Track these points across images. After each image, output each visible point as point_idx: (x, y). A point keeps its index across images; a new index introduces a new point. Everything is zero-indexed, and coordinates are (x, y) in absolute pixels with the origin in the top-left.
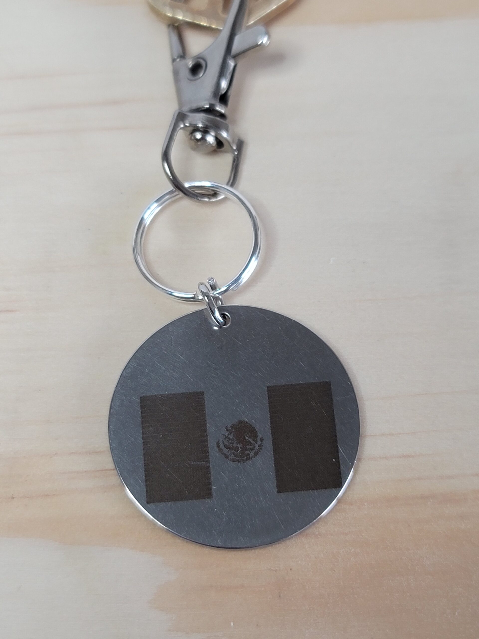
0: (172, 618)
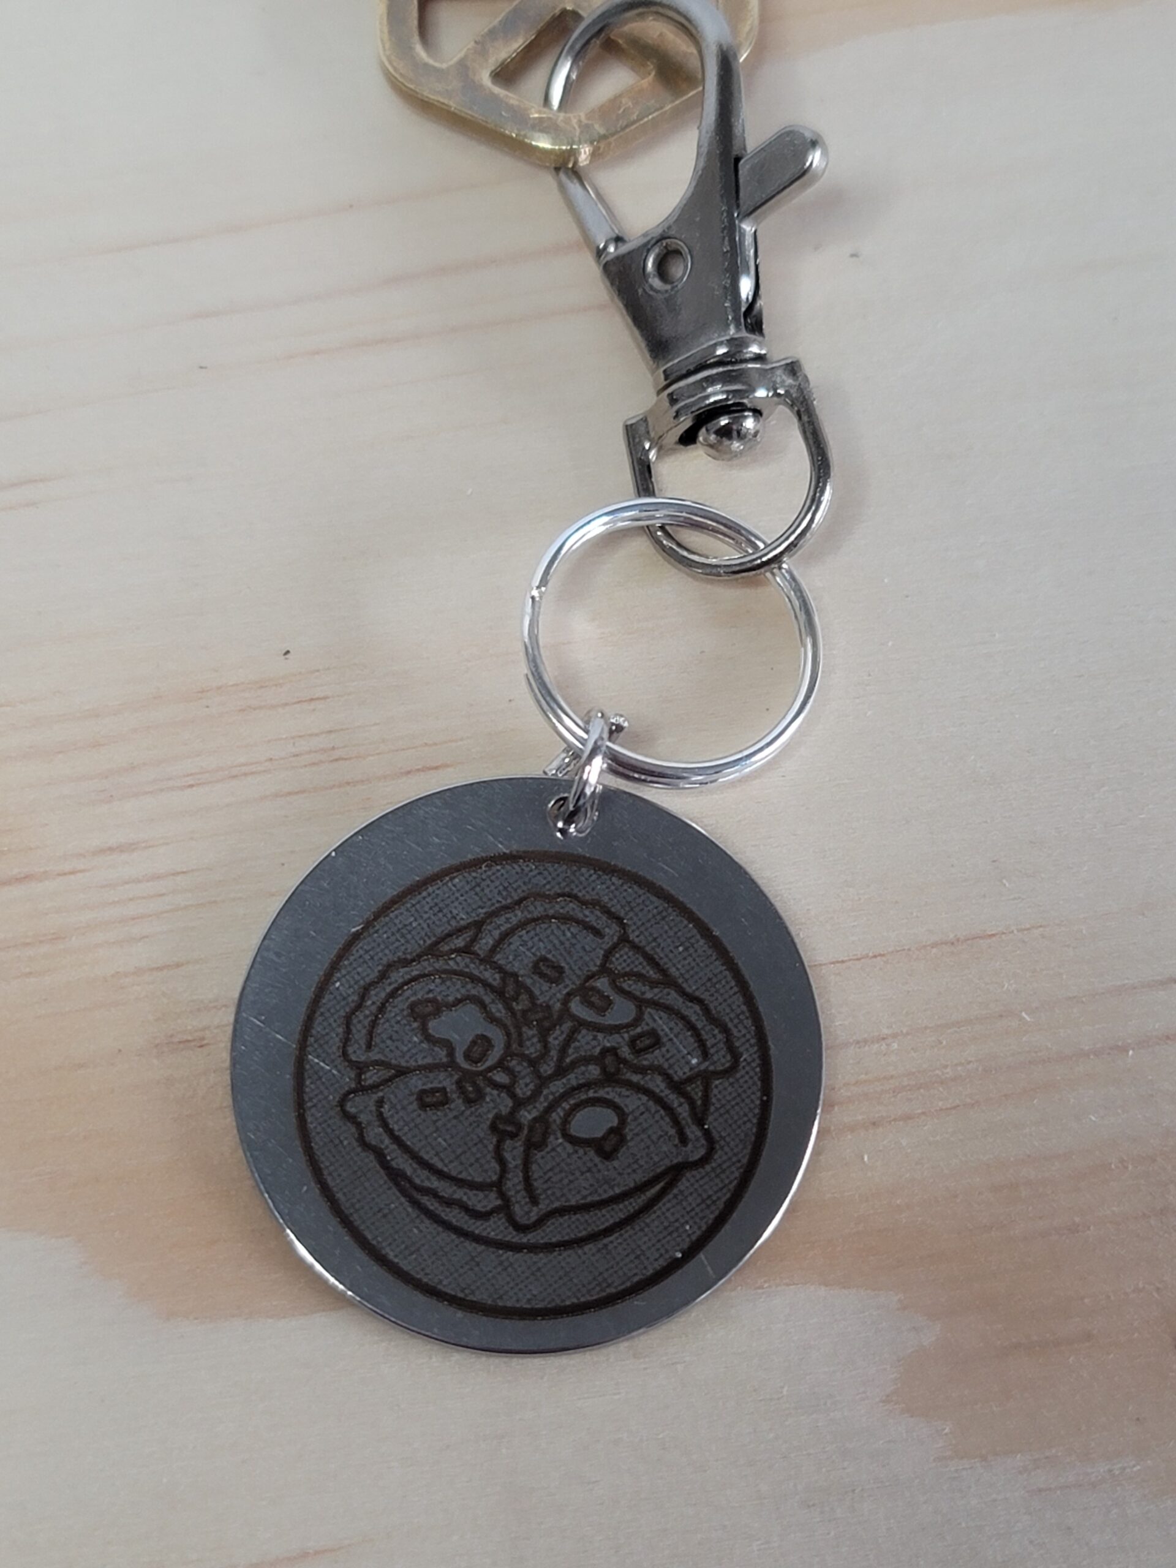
0: (943, 1429)
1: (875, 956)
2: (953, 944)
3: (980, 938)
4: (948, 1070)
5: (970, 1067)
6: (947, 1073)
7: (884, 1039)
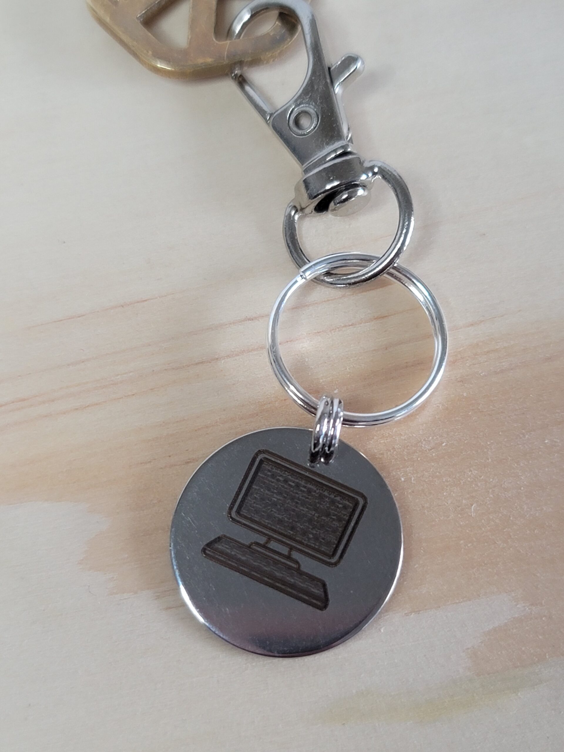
0: (113, 578)
1: (79, 317)
2: (123, 306)
3: (138, 302)
4: (119, 377)
5: (131, 374)
6: (119, 379)
7: (83, 362)
